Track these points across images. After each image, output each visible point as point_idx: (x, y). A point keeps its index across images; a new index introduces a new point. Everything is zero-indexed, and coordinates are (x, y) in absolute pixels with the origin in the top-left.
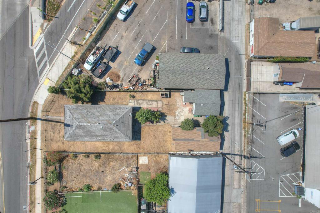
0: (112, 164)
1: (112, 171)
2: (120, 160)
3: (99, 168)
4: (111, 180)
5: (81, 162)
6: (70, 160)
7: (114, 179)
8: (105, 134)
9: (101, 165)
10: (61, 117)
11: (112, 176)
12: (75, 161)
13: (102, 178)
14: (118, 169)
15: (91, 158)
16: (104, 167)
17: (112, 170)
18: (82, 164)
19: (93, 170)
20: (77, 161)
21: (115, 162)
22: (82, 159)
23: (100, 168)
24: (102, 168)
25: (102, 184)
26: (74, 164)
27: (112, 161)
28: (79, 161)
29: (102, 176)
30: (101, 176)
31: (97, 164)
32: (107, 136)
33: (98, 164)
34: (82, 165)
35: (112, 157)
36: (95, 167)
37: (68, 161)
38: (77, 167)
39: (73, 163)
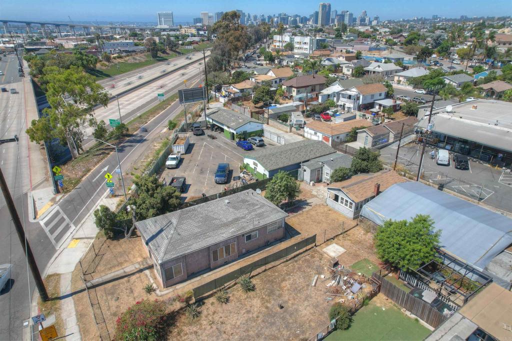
0: (286, 284)
1: (299, 295)
2: (295, 271)
3: (267, 308)
4: (312, 312)
5: (216, 318)
6: (186, 329)
7: (317, 306)
8: (238, 215)
9: (267, 298)
10: (125, 269)
11: (306, 303)
12: (201, 324)
13: (291, 321)
14: (308, 285)
15: (235, 300)
16: (275, 297)
17: (296, 295)
18: (221, 320)
19: (258, 317)
20: (205, 322)
21: (289, 278)
22: (214, 313)
23: (269, 305)
24: (273, 302)
25: (303, 332)
26: (200, 332)
27: (284, 280)
28: (210, 318)
29: (288, 317)
30: (283, 318)
31: (257, 302)
32: (243, 218)
33: (259, 301)
34: (222, 323)
35: (277, 274)
36: (256, 309)
37: (179, 334)
38: (213, 332)
39: (196, 333)
